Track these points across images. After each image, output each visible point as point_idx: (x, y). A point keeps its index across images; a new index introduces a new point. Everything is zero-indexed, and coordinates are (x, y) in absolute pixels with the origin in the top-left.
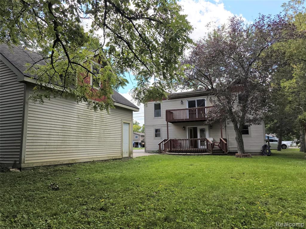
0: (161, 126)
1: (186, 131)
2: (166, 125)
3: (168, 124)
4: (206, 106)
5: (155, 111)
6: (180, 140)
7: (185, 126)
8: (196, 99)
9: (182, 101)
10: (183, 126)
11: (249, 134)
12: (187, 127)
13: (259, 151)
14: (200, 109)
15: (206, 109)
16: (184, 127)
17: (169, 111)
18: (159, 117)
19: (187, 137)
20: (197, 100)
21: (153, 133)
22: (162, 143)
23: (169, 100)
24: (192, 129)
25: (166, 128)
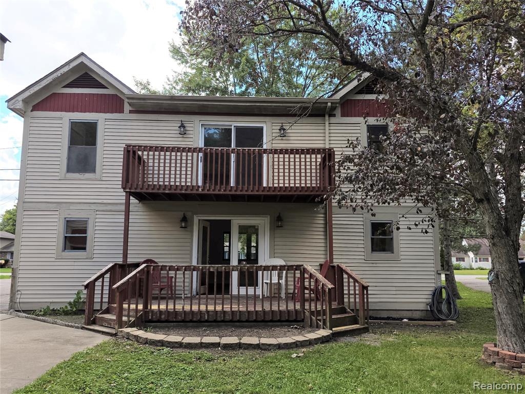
0: (93, 207)
1: (192, 232)
2: (123, 208)
3: (128, 204)
4: (265, 147)
5: (69, 148)
6: (171, 268)
7: (188, 214)
8: (235, 123)
9: (182, 126)
10: (181, 215)
11: (395, 250)
12: (196, 219)
13: (422, 307)
14: (244, 154)
15: (265, 156)
16: (184, 219)
17: (134, 152)
18: (88, 175)
19: (191, 258)
20: (238, 129)
21: (56, 233)
22: (101, 280)
23: (134, 116)
24: (208, 225)
25: (121, 218)
